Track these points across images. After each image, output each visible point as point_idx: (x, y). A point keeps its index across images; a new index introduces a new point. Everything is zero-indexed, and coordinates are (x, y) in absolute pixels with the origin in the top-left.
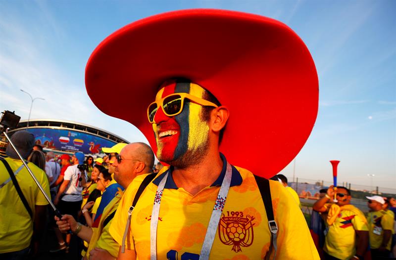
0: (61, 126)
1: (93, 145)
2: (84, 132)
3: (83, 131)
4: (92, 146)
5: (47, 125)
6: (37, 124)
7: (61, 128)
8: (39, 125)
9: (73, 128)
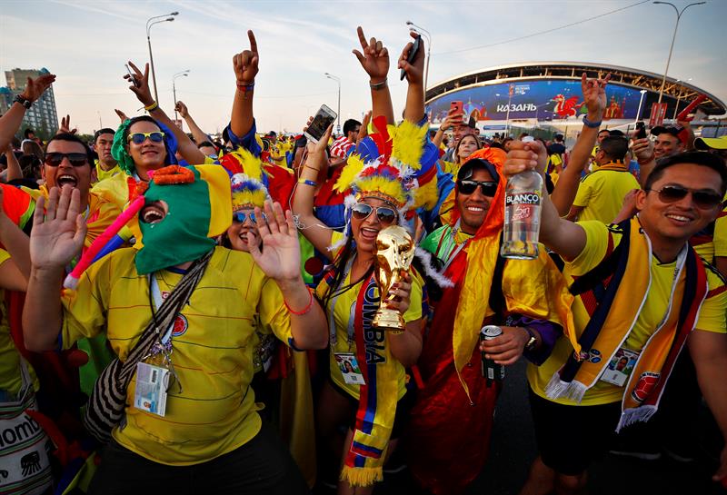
0: (498, 77)
1: (563, 100)
2: (543, 77)
3: (541, 77)
4: (561, 103)
5: (474, 82)
6: (457, 85)
7: (498, 80)
8: (461, 85)
9: (519, 76)
